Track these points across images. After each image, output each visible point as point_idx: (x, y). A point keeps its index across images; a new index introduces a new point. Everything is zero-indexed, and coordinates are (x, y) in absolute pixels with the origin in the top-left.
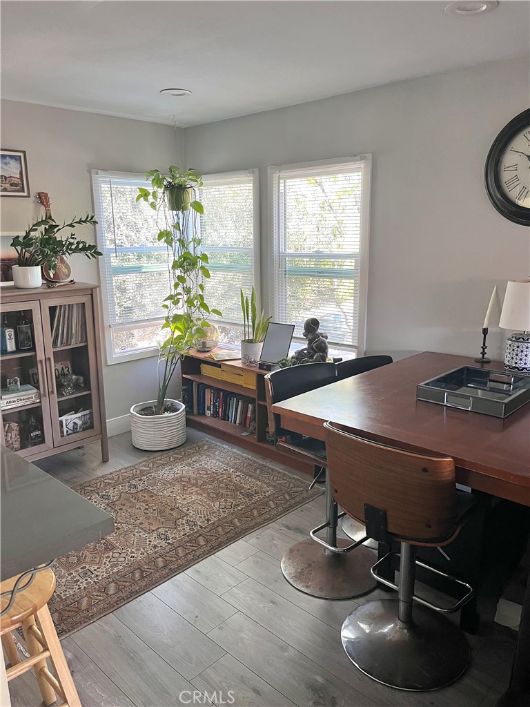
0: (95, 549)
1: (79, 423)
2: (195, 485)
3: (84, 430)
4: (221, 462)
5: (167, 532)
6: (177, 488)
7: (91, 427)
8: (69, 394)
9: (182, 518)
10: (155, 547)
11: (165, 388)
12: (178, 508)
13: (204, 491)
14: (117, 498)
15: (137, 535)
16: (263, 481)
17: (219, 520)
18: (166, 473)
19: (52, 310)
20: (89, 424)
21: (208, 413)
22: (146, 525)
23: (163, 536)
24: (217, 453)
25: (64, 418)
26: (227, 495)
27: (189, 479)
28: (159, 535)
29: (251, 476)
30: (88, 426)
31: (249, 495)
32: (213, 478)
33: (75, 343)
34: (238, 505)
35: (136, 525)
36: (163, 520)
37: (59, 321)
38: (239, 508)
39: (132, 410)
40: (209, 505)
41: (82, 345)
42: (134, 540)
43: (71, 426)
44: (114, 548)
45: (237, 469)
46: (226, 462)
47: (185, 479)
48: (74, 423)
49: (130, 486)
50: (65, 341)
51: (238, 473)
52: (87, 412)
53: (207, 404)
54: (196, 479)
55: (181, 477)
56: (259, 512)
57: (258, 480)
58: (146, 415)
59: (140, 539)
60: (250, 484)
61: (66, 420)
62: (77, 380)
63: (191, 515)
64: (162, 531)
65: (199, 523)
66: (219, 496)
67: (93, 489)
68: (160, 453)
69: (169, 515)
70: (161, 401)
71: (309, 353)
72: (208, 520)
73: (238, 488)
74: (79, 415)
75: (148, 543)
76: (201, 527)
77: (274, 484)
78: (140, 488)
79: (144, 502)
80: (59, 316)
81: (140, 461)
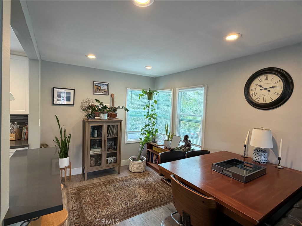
0: (104, 204)
1: (113, 160)
2: (143, 186)
3: (114, 163)
4: (154, 180)
5: (128, 202)
6: (137, 186)
7: (116, 162)
8: (111, 151)
9: (135, 198)
10: (122, 207)
11: (141, 153)
12: (135, 194)
13: (145, 189)
14: (118, 186)
15: (119, 201)
16: (165, 189)
17: (146, 201)
18: (136, 181)
19: (109, 126)
20: (116, 161)
21: (154, 162)
22: (123, 198)
23: (126, 204)
24: (153, 176)
25: (108, 158)
26: (152, 192)
27: (142, 184)
28: (125, 203)
29: (162, 187)
30: (115, 162)
31: (159, 194)
32: (150, 185)
33: (114, 136)
34: (154, 197)
35: (120, 198)
36: (129, 197)
37: (110, 129)
38: (154, 198)
39: (130, 159)
40: (145, 195)
41: (116, 137)
42: (117, 203)
43: (110, 161)
44: (110, 205)
45: (158, 183)
46: (155, 180)
47: (140, 184)
48: (111, 160)
49: (123, 183)
50: (111, 135)
51: (158, 185)
52: (116, 157)
53: (154, 159)
54: (144, 184)
55: (139, 183)
56: (160, 201)
57: (164, 188)
58: (134, 160)
59: (119, 203)
60: (161, 189)
61: (109, 159)
62: (114, 147)
63: (138, 197)
64: (127, 201)
65: (139, 201)
66: (149, 192)
67: (112, 182)
68: (136, 173)
69: (131, 196)
70: (139, 157)
71: (185, 147)
72: (143, 200)
73: (156, 190)
74: (113, 158)
75: (121, 205)
76: (140, 203)
77: (169, 191)
78: (126, 184)
79: (125, 190)
80: (110, 128)
81: (130, 175)
